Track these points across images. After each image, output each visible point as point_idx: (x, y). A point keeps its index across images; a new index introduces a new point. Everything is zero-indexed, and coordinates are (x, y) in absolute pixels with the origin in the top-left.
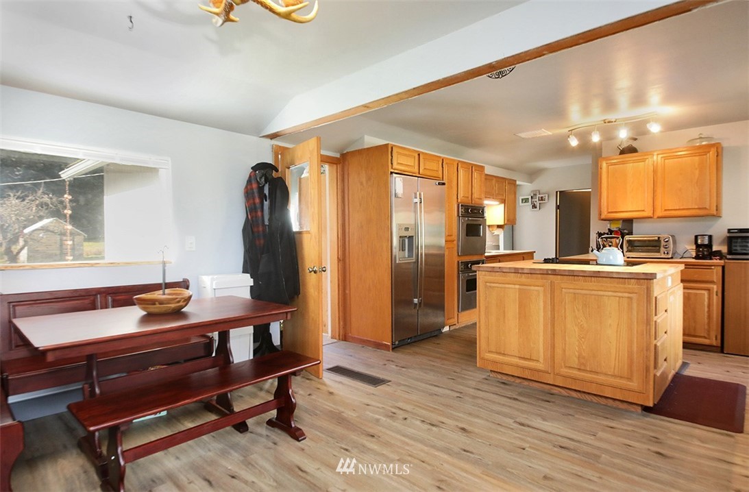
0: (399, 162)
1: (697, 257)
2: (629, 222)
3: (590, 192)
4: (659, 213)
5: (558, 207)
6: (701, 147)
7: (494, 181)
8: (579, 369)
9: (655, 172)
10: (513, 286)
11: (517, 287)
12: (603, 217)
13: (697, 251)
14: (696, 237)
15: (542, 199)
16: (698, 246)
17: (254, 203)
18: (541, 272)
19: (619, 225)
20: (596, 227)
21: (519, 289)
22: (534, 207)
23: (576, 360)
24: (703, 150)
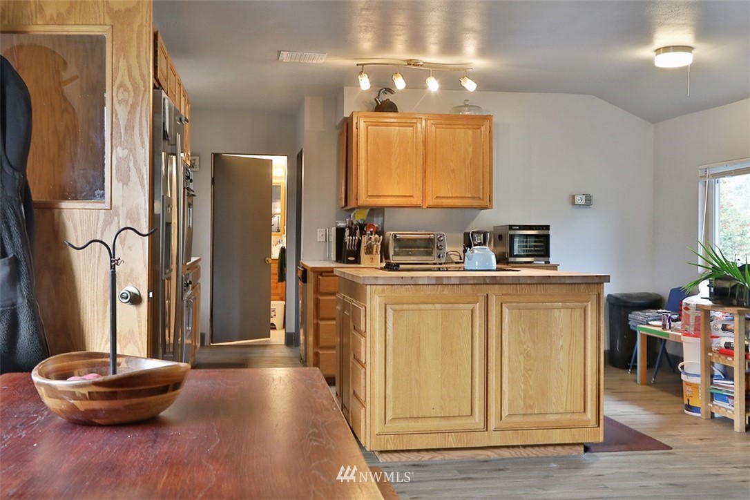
4: (430, 201)
5: (212, 181)
8: (524, 415)
10: (430, 306)
11: (438, 306)
12: (360, 202)
18: (476, 282)
21: (442, 310)
23: (522, 403)
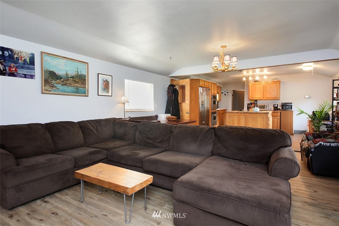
0: (201, 83)
1: (274, 110)
2: (256, 101)
3: (244, 91)
4: (265, 98)
5: (232, 95)
6: (275, 81)
7: (219, 87)
9: (264, 87)
12: (250, 99)
13: (274, 108)
14: (274, 105)
15: (228, 92)
16: (274, 107)
17: (170, 95)
19: (253, 101)
20: (246, 102)
22: (225, 95)
24: (276, 82)
